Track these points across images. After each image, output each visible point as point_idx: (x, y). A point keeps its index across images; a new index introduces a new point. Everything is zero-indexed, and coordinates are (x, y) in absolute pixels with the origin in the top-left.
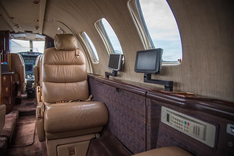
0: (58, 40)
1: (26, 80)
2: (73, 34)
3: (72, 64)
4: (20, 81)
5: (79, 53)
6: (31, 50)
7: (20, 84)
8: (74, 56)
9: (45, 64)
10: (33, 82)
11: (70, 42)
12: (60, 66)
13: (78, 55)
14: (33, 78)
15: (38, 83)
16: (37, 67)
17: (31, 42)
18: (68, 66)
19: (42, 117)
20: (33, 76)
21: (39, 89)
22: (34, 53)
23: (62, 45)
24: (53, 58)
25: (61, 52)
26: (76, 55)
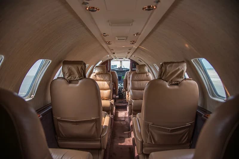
0: (138, 68)
1: (118, 87)
2: (146, 64)
3: (145, 81)
4: (116, 88)
5: (148, 74)
6: (121, 67)
7: (115, 90)
8: (146, 76)
9: (131, 81)
10: (122, 88)
11: (144, 69)
12: (139, 82)
13: (148, 76)
14: (122, 86)
15: (126, 89)
16: (125, 79)
17: (121, 61)
18: (143, 82)
19: (131, 104)
20: (122, 84)
21: (127, 92)
22: (123, 69)
23: (140, 71)
24: (136, 78)
25: (139, 74)
26: (147, 76)
